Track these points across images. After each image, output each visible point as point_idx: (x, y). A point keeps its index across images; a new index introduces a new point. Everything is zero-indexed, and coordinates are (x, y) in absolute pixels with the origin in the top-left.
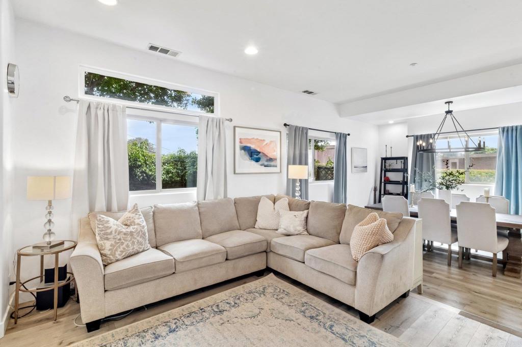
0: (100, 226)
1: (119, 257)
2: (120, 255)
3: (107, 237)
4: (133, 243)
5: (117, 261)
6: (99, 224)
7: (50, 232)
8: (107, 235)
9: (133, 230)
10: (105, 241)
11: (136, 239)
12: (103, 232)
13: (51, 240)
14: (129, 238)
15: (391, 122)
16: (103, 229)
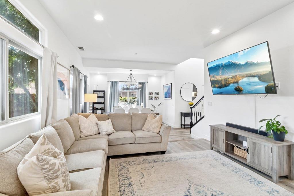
0: (46, 166)
3: (57, 175)
6: (44, 165)
8: (56, 173)
10: (56, 181)
12: (51, 172)
15: (99, 73)
16: (51, 168)
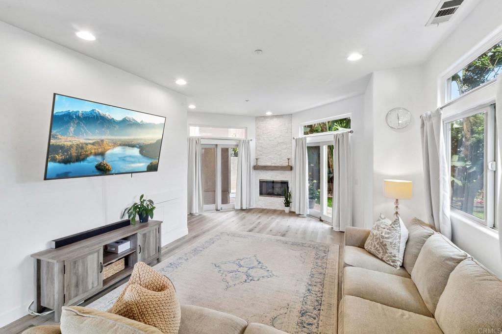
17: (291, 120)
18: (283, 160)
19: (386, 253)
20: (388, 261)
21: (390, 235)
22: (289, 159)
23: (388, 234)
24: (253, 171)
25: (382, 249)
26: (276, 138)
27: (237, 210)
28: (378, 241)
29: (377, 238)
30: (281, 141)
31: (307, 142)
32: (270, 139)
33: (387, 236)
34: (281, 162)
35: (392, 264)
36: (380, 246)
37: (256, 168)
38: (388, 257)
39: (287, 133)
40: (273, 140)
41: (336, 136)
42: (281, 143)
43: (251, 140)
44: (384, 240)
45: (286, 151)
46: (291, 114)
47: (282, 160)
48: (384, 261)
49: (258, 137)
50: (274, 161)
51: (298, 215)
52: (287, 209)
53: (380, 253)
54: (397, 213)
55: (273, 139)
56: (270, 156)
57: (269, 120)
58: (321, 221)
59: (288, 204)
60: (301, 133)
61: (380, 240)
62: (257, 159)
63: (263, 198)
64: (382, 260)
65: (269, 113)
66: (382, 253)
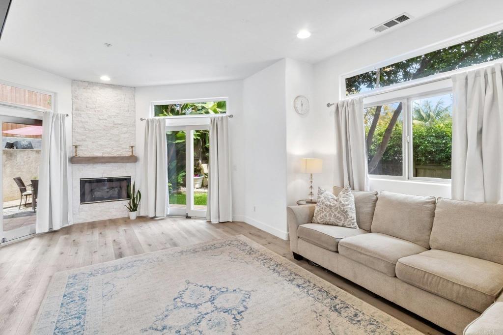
1: (319, 221)
2: (320, 220)
4: (330, 215)
5: (318, 223)
7: (311, 194)
9: (332, 205)
11: (333, 212)
13: (312, 199)
14: (328, 209)
17: (134, 96)
18: (123, 148)
19: (347, 218)
20: (350, 225)
21: (348, 202)
22: (132, 147)
23: (347, 202)
24: (71, 164)
25: (344, 216)
26: (110, 117)
27: (41, 235)
28: (339, 209)
29: (337, 208)
30: (120, 122)
31: (167, 124)
32: (101, 118)
33: (346, 203)
34: (119, 151)
35: (352, 226)
36: (341, 214)
37: (74, 160)
38: (349, 221)
39: (128, 111)
40: (105, 119)
41: (213, 120)
42: (120, 124)
43: (67, 115)
44: (344, 207)
45: (127, 135)
46: (134, 88)
47: (119, 148)
48: (345, 227)
49: (77, 111)
50: (108, 150)
51: (153, 219)
52: (133, 215)
53: (341, 220)
54: (311, 187)
55: (105, 117)
56: (101, 143)
57: (97, 88)
58: (188, 217)
59: (134, 208)
60: (152, 113)
61: (340, 208)
62: (76, 147)
63: (87, 207)
64: (343, 226)
65: (105, 78)
66: (343, 221)
